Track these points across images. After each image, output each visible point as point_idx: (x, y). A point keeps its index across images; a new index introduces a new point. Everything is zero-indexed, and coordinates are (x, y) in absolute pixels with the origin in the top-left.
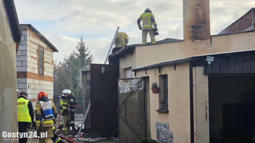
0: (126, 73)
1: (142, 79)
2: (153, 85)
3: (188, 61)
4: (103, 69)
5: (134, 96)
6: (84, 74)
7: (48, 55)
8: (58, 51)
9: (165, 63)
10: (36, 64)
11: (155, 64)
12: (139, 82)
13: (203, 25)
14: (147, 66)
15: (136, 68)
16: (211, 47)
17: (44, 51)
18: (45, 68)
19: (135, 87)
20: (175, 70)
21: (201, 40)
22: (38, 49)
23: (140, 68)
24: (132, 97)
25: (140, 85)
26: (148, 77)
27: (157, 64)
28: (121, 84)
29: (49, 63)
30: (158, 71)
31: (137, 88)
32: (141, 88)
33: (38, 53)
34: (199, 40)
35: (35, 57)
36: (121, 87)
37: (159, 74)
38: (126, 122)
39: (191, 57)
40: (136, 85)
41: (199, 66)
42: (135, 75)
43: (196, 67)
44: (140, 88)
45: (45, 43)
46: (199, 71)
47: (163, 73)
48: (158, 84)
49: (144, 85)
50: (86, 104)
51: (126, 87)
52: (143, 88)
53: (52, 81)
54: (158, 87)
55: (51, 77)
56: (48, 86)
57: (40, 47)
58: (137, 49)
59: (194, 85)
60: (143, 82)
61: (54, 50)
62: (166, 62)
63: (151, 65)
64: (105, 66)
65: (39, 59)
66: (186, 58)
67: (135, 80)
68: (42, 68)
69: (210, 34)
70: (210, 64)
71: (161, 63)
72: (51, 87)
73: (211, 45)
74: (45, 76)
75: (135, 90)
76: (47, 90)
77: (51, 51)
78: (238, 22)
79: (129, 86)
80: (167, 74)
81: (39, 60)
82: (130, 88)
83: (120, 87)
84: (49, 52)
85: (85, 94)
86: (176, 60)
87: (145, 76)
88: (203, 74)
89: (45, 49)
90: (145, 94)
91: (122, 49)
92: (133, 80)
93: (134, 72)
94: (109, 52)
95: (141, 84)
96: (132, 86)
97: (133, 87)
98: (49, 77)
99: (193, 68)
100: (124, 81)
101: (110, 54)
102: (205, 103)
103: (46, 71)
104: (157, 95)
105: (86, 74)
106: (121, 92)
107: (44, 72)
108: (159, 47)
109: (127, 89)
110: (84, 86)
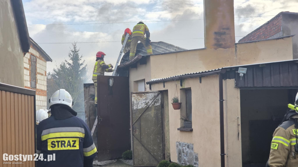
0: (138, 86)
1: (159, 93)
2: (174, 100)
3: (217, 73)
4: (111, 82)
5: (150, 113)
6: (87, 88)
7: (41, 64)
8: (52, 60)
9: (188, 74)
10: (28, 76)
11: (176, 76)
12: (155, 97)
13: (227, 32)
14: (166, 78)
15: (151, 81)
16: (236, 56)
17: (36, 60)
18: (38, 80)
19: (150, 102)
20: (201, 82)
21: (224, 48)
22: (31, 58)
23: (156, 80)
24: (147, 113)
25: (157, 100)
26: (166, 91)
27: (178, 76)
28: (134, 99)
29: (42, 75)
30: (179, 85)
31: (153, 103)
32: (158, 103)
33: (30, 63)
34: (223, 48)
35: (27, 68)
36: (135, 102)
37: (181, 88)
38: (140, 142)
39: (221, 68)
40: (151, 99)
41: (230, 79)
42: (150, 89)
43: (226, 79)
44: (156, 103)
45: (38, 52)
46: (230, 84)
47: (186, 85)
48: (179, 99)
49: (161, 100)
50: (89, 122)
51: (140, 102)
52: (160, 103)
53: (45, 96)
54: (180, 102)
55: (44, 91)
56: (41, 102)
57: (32, 56)
58: (152, 58)
59: (224, 100)
60: (160, 96)
61: (47, 59)
62: (190, 74)
63: (171, 77)
64: (113, 79)
65: (31, 69)
66: (215, 70)
67: (150, 94)
68: (35, 81)
69: (235, 41)
70: (242, 76)
71: (183, 75)
72: (44, 102)
73: (236, 54)
74: (37, 89)
75: (150, 106)
76: (40, 106)
77: (44, 60)
78: (263, 27)
79: (144, 101)
80: (191, 88)
81: (31, 71)
82: (145, 104)
83: (134, 102)
84: (42, 61)
85: (88, 110)
86: (202, 72)
87: (163, 89)
88: (235, 87)
89: (38, 57)
90: (162, 110)
91: (135, 58)
92: (149, 94)
93: (149, 85)
94: (118, 62)
95: (157, 98)
96: (147, 101)
97: (148, 102)
98: (42, 90)
99: (223, 80)
100: (138, 96)
101: (119, 64)
102: (237, 120)
103: (39, 84)
104: (178, 111)
105: (89, 87)
106: (135, 108)
107: (37, 85)
108: (177, 57)
109: (141, 105)
110: (87, 100)
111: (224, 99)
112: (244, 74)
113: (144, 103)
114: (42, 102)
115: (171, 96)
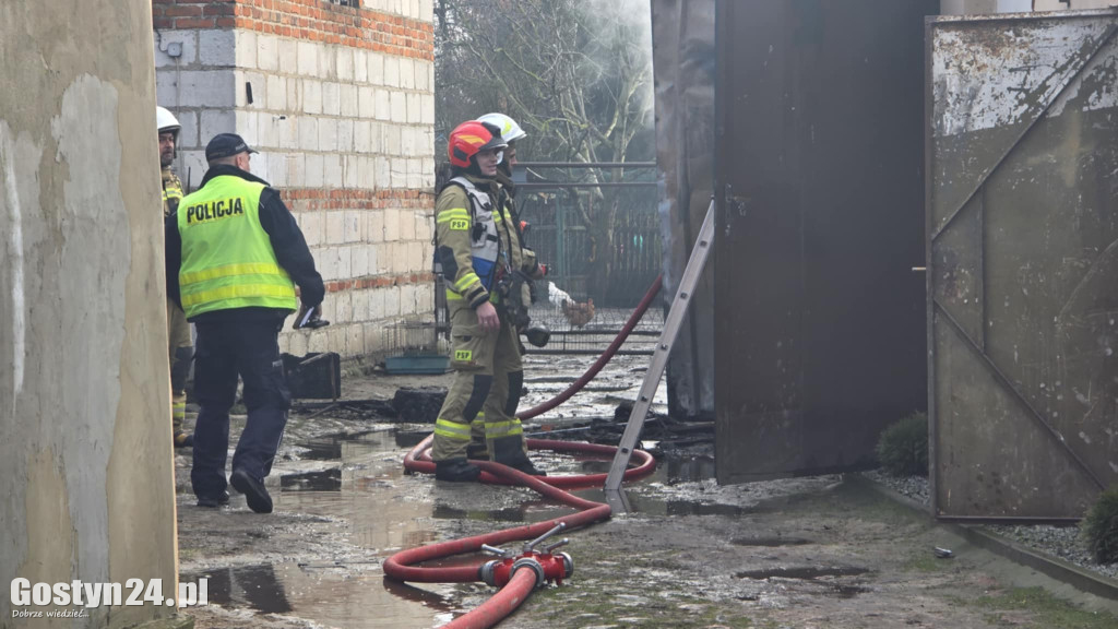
5: (1051, 158)
12: (1091, 50)
19: (1057, 85)
24: (1033, 160)
25: (1100, 69)
28: (947, 62)
31: (1074, 94)
36: (953, 85)
38: (984, 352)
40: (1064, 67)
44: (1095, 94)
50: (682, 227)
51: (986, 89)
53: (424, 56)
55: (419, 25)
56: (394, 95)
67: (1057, 33)
72: (414, 100)
74: (369, 13)
75: (1056, 112)
76: (391, 122)
79: (1016, 80)
82: (1023, 96)
83: (943, 84)
92: (1048, 34)
96: (1036, 78)
97: (1043, 88)
98: (399, 19)
100: (972, 42)
106: (950, 123)
109: (994, 105)
110: (670, 85)
113: (1010, 89)
114: (398, 96)
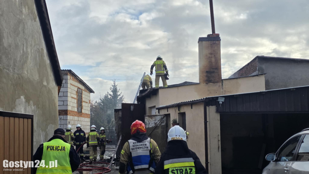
0: (151, 111)
1: (164, 116)
2: (173, 121)
3: (203, 101)
4: (132, 107)
5: (158, 130)
6: (116, 112)
8: (94, 92)
9: (183, 102)
10: (76, 103)
12: (162, 119)
13: (216, 71)
14: (168, 105)
15: (159, 107)
16: (223, 89)
17: (82, 92)
18: (83, 106)
19: (158, 123)
20: (192, 108)
21: (214, 83)
22: (78, 90)
23: (162, 106)
24: (156, 130)
25: (163, 121)
26: (169, 114)
27: (176, 103)
28: (147, 120)
29: (87, 103)
30: (178, 110)
31: (160, 123)
33: (77, 94)
34: (212, 83)
35: (75, 97)
37: (179, 112)
39: (205, 98)
40: (159, 121)
41: (212, 106)
42: (159, 113)
43: (209, 106)
44: (162, 123)
45: (83, 86)
46: (212, 109)
47: (182, 111)
48: (178, 120)
49: (166, 121)
50: (118, 137)
51: (151, 123)
52: (165, 123)
53: (89, 118)
54: (178, 123)
55: (88, 114)
57: (79, 89)
58: (160, 91)
60: (165, 118)
61: (91, 91)
63: (172, 104)
64: (133, 106)
65: (78, 99)
66: (201, 99)
67: (158, 117)
68: (81, 107)
69: (221, 78)
70: (221, 103)
71: (180, 103)
72: (88, 123)
73: (222, 87)
74: (83, 113)
77: (88, 92)
78: (245, 68)
79: (154, 122)
80: (185, 112)
82: (155, 124)
83: (146, 122)
84: (86, 93)
85: (117, 129)
86: (193, 100)
87: (167, 113)
88: (216, 112)
89: (83, 90)
90: (167, 129)
91: (148, 91)
93: (158, 110)
94: (137, 94)
96: (156, 122)
97: (157, 123)
98: (86, 114)
99: (207, 107)
100: (149, 118)
101: (138, 95)
102: (217, 137)
105: (118, 112)
107: (83, 110)
108: (178, 89)
109: (152, 125)
110: (116, 121)
111: (207, 121)
112: (223, 102)
114: (86, 122)
115: (172, 118)
